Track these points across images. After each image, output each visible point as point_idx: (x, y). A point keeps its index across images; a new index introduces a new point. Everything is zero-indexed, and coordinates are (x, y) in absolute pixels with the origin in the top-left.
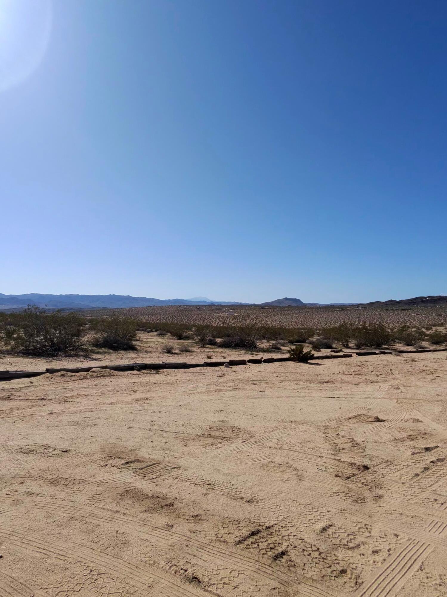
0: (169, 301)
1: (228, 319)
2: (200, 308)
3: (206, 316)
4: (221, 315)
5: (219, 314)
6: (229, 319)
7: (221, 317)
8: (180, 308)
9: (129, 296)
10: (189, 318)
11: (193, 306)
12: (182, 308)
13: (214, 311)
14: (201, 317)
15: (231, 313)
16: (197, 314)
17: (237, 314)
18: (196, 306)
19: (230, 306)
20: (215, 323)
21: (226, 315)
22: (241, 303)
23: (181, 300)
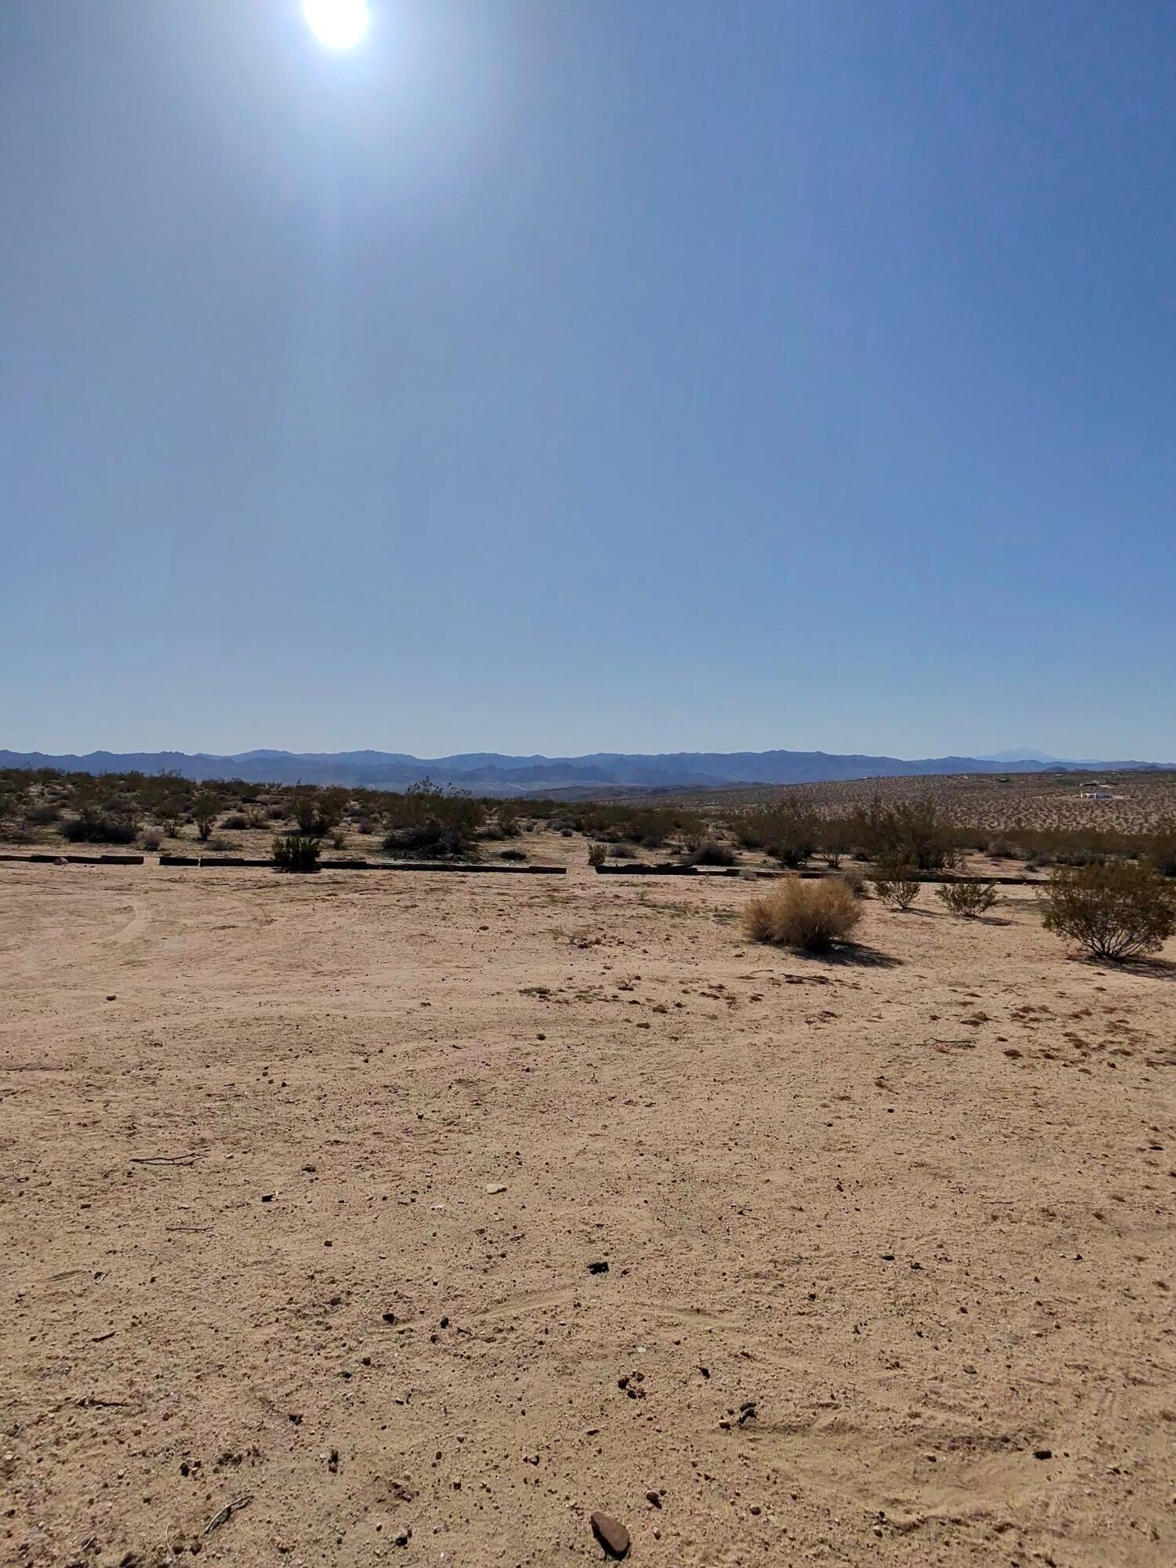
0: (929, 762)
1: (1089, 812)
2: (1008, 781)
3: (1020, 801)
4: (1071, 799)
5: (1064, 798)
6: (1092, 812)
7: (1068, 805)
8: (950, 781)
9: (819, 752)
10: (969, 809)
11: (990, 776)
12: (954, 782)
13: (1048, 790)
14: (1004, 806)
15: (1102, 794)
16: (994, 798)
17: (1121, 798)
18: (998, 775)
19: (1109, 773)
20: (1044, 821)
21: (1087, 800)
22: (1153, 766)
23: (964, 759)
